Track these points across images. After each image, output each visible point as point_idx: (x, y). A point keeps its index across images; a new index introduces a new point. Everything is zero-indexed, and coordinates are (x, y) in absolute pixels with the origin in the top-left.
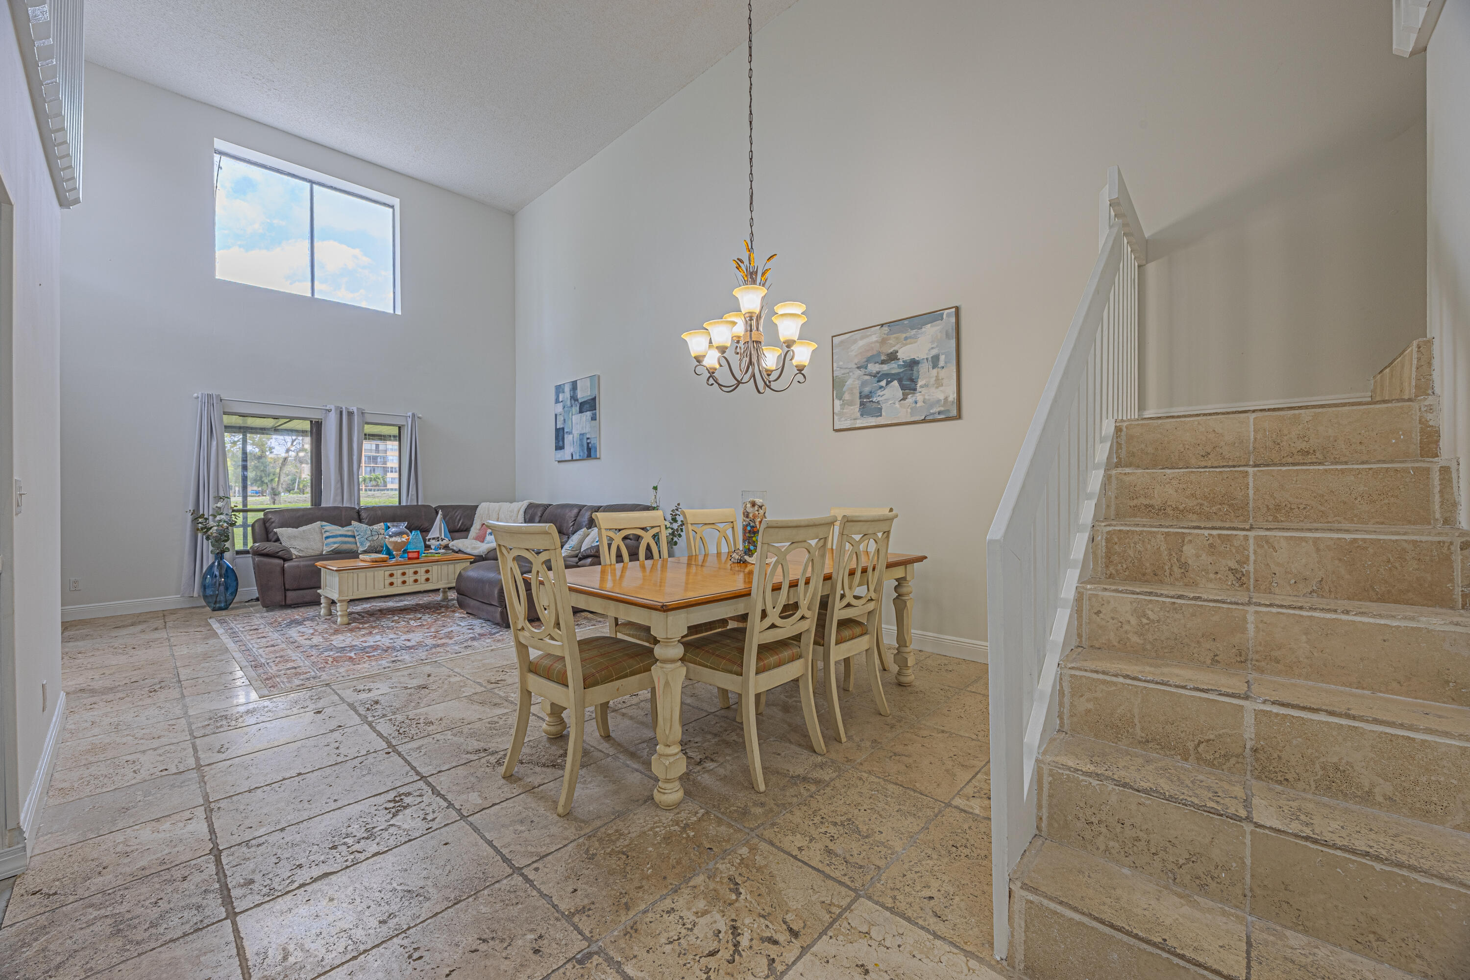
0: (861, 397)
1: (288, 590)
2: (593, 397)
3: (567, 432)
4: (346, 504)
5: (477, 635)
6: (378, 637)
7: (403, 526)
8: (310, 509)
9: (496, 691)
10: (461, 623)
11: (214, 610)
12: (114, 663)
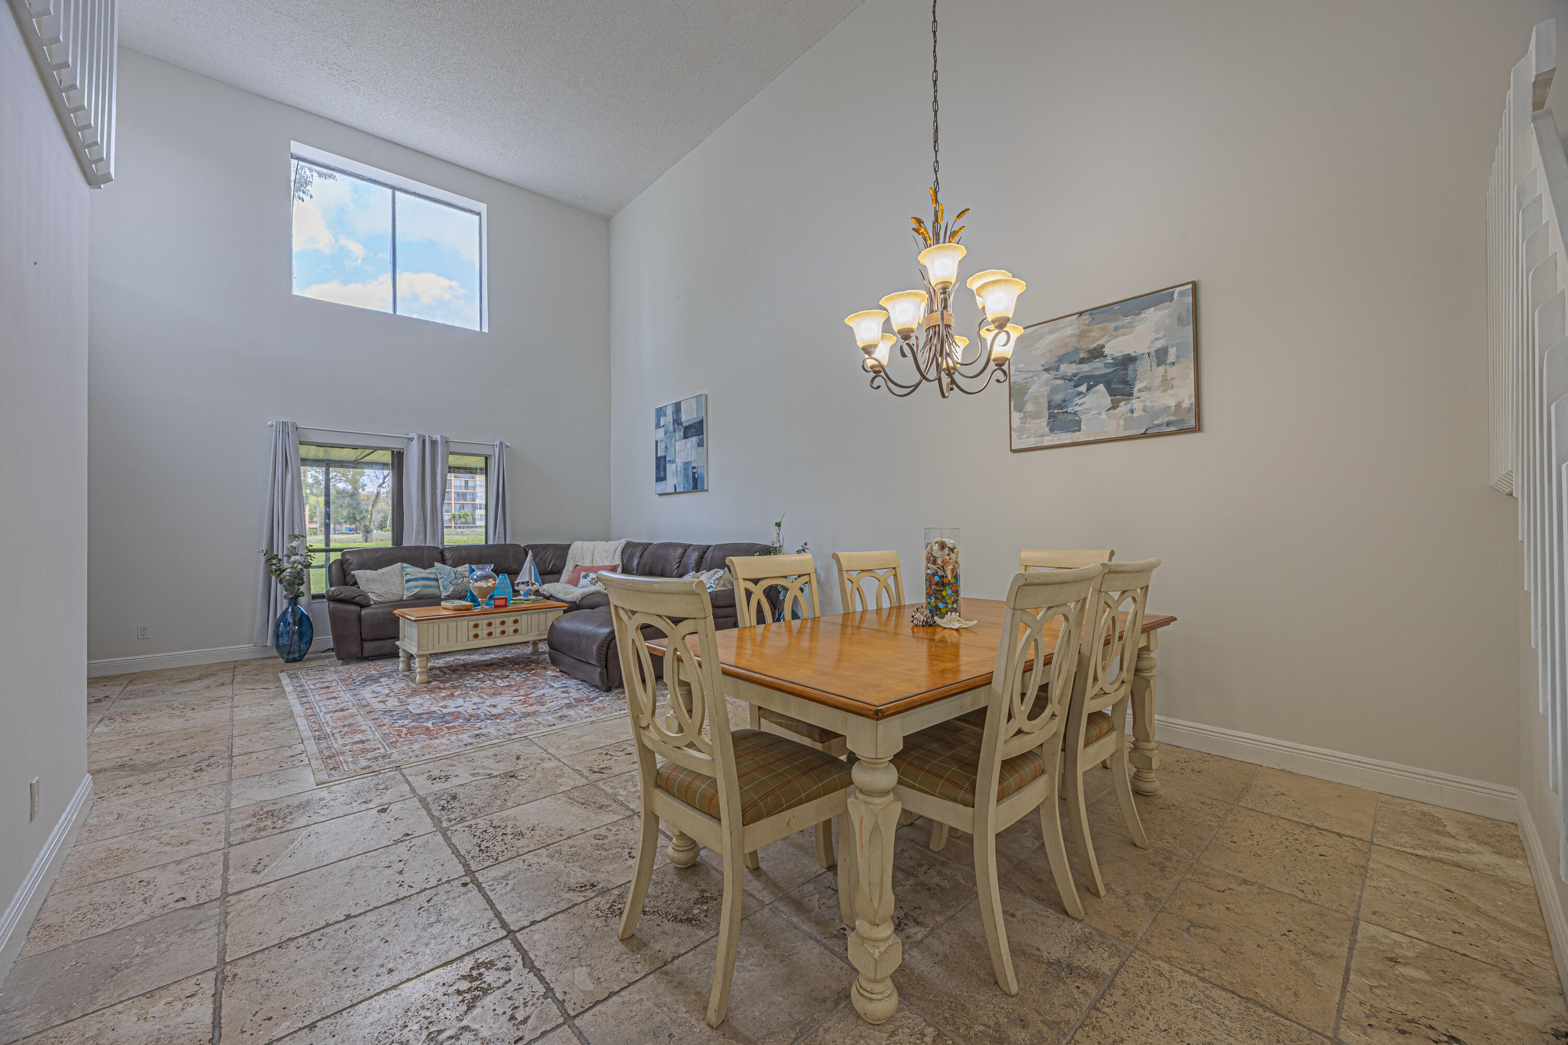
0: (1049, 407)
1: (365, 640)
2: (700, 419)
3: (669, 461)
4: (429, 543)
5: (573, 701)
6: (460, 701)
7: (489, 568)
8: (390, 548)
9: (600, 784)
10: (553, 684)
11: (288, 661)
12: (166, 728)
